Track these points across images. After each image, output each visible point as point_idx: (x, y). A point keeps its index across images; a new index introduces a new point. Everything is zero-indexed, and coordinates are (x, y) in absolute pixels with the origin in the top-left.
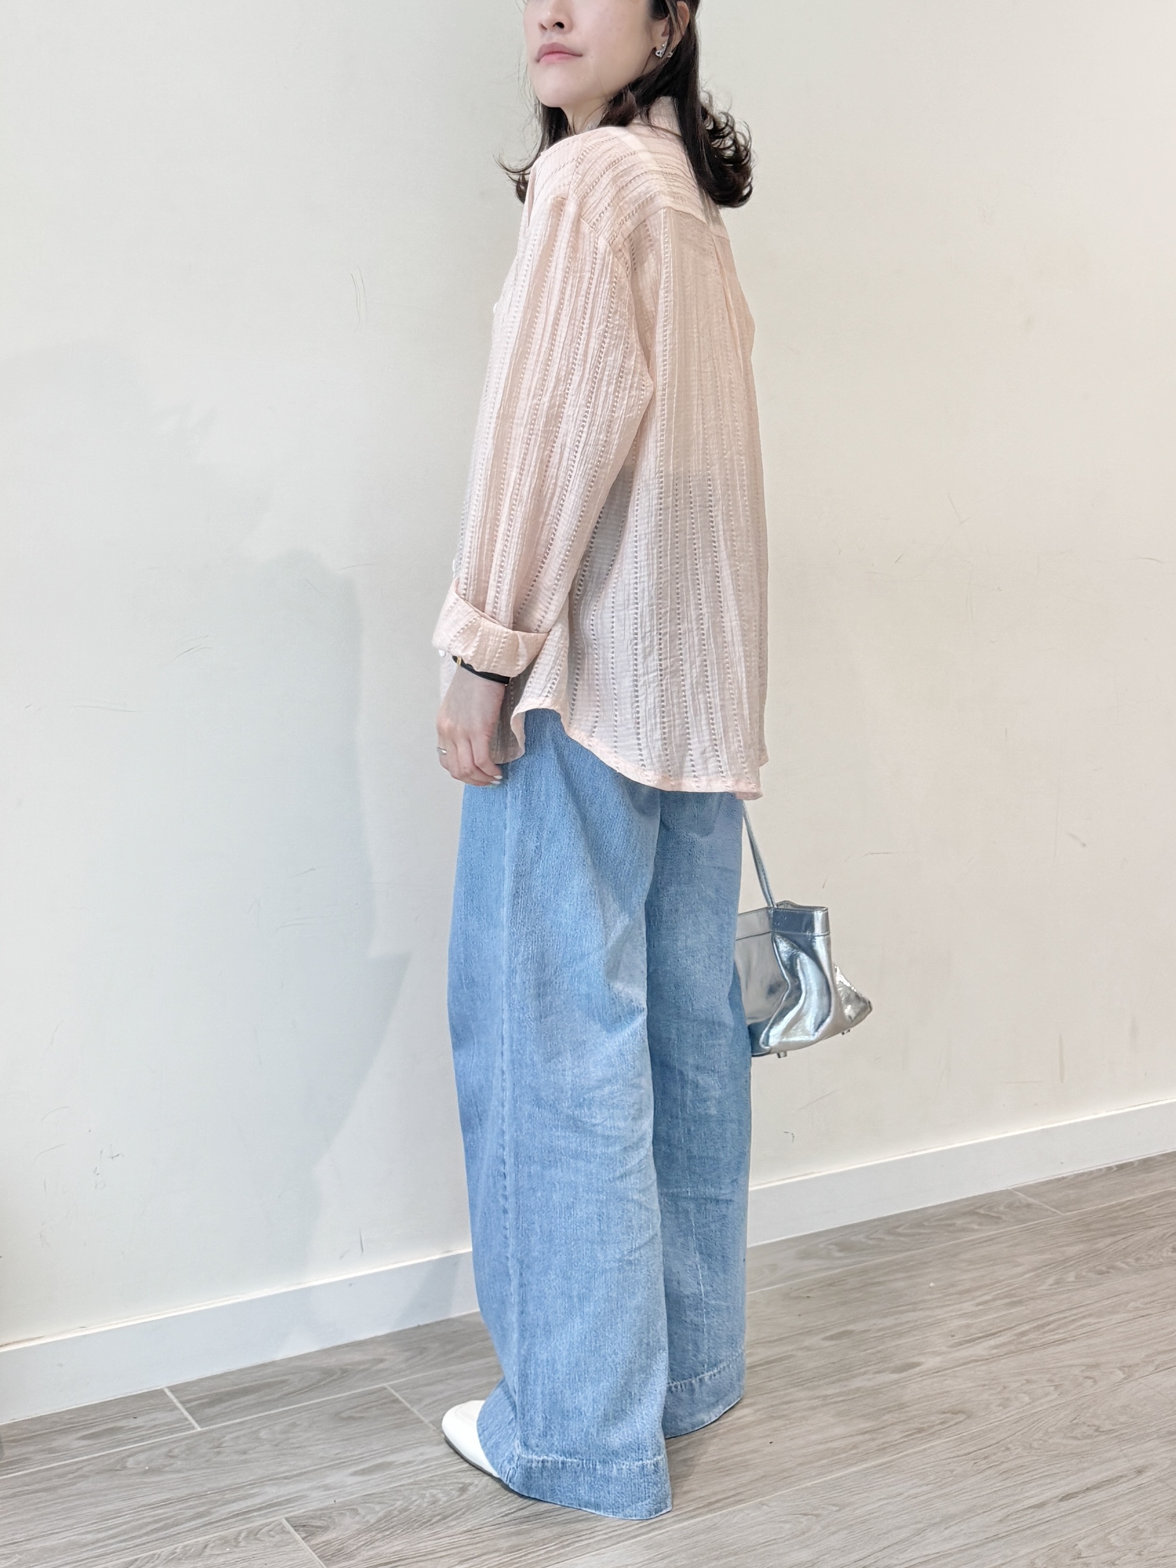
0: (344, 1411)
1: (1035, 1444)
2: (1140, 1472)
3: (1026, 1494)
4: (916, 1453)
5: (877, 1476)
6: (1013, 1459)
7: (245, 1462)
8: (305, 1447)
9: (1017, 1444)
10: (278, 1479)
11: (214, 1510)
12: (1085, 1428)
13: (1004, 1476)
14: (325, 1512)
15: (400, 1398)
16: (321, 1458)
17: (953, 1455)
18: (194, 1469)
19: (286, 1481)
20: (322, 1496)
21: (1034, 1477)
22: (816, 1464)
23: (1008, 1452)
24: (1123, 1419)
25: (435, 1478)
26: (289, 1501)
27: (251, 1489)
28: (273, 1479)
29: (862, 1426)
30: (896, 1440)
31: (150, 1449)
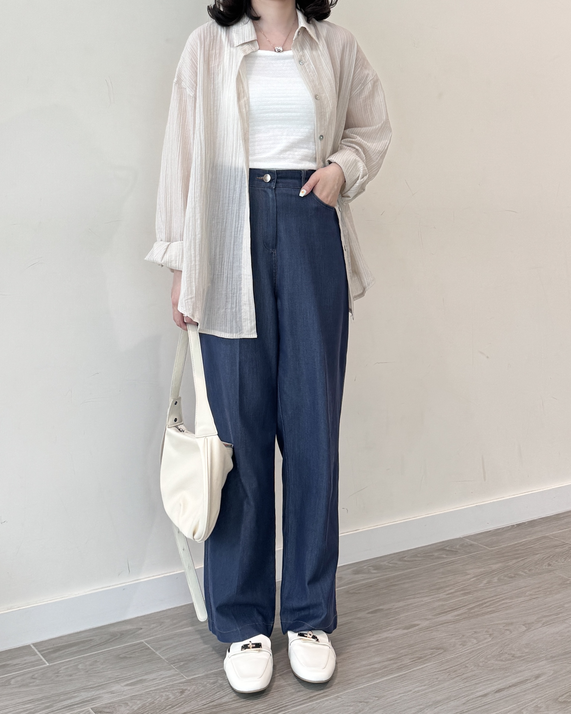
0: (122, 654)
1: (481, 664)
2: (537, 677)
3: (477, 690)
4: (417, 670)
5: (398, 682)
6: (469, 672)
7: (71, 680)
8: (101, 672)
9: (471, 664)
10: (87, 688)
11: (55, 705)
12: (506, 656)
13: (465, 680)
14: (111, 704)
15: (150, 647)
16: (109, 677)
17: (437, 670)
18: (45, 684)
19: (92, 689)
20: (110, 696)
21: (481, 681)
22: (365, 676)
23: (467, 669)
24: (527, 651)
25: (168, 687)
26: (93, 699)
27: (74, 694)
28: (85, 689)
29: (389, 656)
30: (407, 663)
31: (23, 675)
